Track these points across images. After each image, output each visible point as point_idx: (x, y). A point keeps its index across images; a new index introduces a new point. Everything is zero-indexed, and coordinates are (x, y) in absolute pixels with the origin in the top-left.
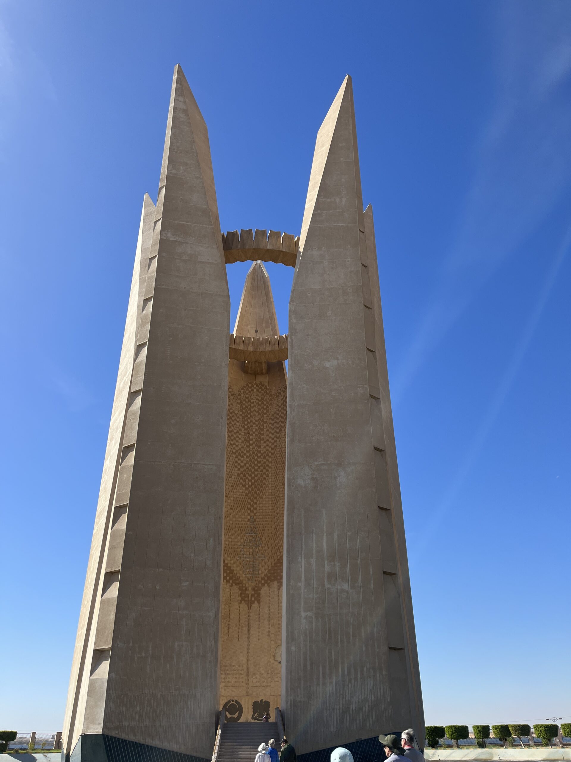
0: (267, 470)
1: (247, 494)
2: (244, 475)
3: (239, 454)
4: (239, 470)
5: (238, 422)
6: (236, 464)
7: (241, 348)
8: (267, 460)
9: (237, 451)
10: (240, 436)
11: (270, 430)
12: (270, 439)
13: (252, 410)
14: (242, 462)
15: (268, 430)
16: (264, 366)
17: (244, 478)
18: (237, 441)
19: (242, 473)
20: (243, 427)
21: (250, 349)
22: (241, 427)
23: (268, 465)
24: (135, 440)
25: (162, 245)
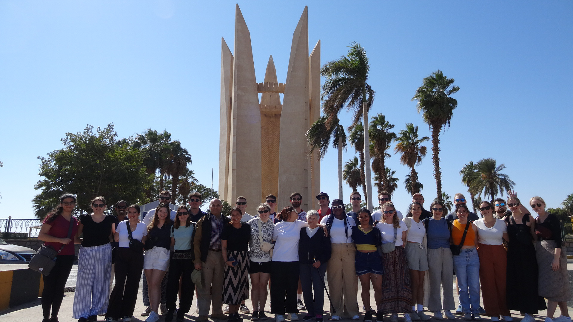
0: (275, 158)
1: (268, 167)
2: (267, 160)
3: (265, 151)
4: (265, 158)
6: (264, 156)
7: (264, 110)
8: (275, 154)
10: (265, 144)
11: (276, 142)
12: (276, 146)
13: (269, 133)
14: (266, 155)
16: (274, 115)
17: (267, 161)
18: (264, 146)
19: (266, 159)
21: (268, 110)
22: (265, 140)
23: (275, 156)
24: (235, 168)
25: (238, 97)
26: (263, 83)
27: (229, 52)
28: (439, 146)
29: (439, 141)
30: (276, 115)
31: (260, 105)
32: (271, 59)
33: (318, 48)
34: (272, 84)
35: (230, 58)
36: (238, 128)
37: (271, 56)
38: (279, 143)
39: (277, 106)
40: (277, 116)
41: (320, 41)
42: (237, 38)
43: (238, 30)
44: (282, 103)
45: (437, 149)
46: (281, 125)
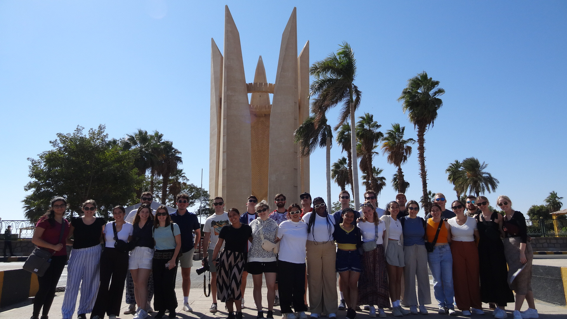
1: (258, 166)
2: (257, 159)
3: (255, 151)
4: (255, 157)
5: (254, 138)
6: (254, 155)
7: (254, 110)
8: (265, 153)
9: (254, 150)
10: (255, 144)
11: (266, 141)
12: (266, 145)
13: (259, 133)
14: (256, 154)
15: (265, 141)
16: (263, 115)
18: (254, 146)
20: (256, 140)
21: (258, 110)
22: (255, 140)
23: (265, 155)
24: (225, 168)
25: (227, 97)
26: (253, 83)
27: (219, 52)
28: (425, 145)
29: (425, 140)
30: (265, 115)
31: (250, 105)
32: (260, 59)
33: (307, 49)
34: (262, 84)
35: (220, 58)
36: (228, 128)
37: (260, 57)
38: (269, 143)
39: (267, 106)
40: (267, 116)
41: (308, 41)
42: (227, 38)
43: (227, 30)
44: (271, 103)
45: (422, 149)
46: (271, 124)
